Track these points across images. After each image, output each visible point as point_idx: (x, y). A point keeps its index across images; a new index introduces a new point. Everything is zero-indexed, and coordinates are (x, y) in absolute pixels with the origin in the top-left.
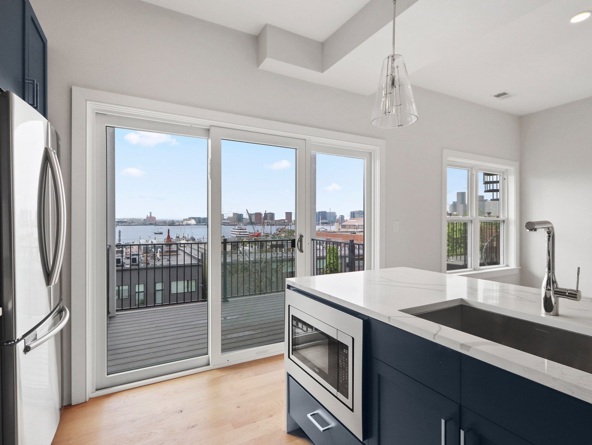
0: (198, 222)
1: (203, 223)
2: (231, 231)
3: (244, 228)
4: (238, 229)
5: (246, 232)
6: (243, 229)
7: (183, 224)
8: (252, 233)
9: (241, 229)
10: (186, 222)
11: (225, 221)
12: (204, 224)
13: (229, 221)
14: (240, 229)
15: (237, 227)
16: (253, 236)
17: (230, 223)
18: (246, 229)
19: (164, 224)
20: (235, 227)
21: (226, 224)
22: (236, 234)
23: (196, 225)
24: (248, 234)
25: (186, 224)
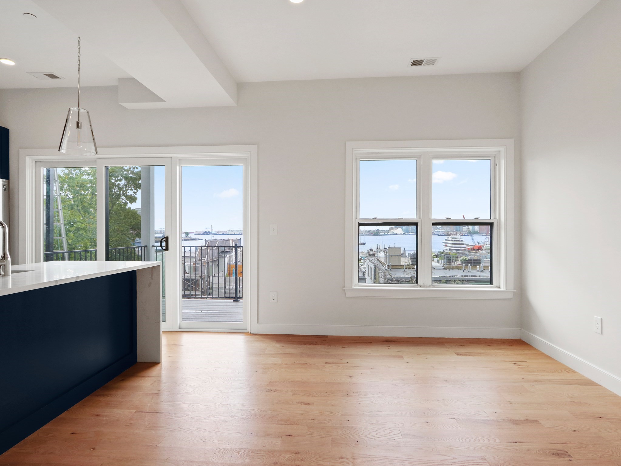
0: (405, 231)
1: (411, 232)
2: (443, 242)
3: (460, 238)
4: (452, 240)
5: (463, 244)
6: (458, 241)
7: (389, 233)
8: (472, 246)
9: (456, 241)
10: (392, 231)
11: (439, 231)
12: (413, 233)
13: (444, 231)
14: (454, 241)
15: (451, 238)
16: (472, 249)
17: (445, 233)
18: (462, 241)
19: (368, 234)
20: (448, 238)
21: (440, 234)
22: (449, 247)
23: (404, 234)
24: (465, 247)
25: (391, 234)
